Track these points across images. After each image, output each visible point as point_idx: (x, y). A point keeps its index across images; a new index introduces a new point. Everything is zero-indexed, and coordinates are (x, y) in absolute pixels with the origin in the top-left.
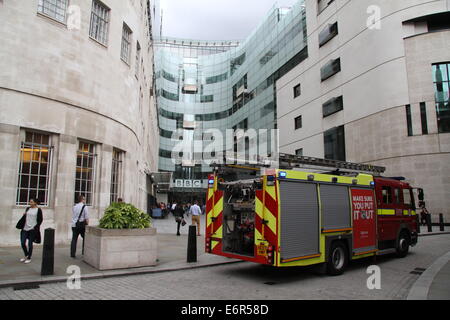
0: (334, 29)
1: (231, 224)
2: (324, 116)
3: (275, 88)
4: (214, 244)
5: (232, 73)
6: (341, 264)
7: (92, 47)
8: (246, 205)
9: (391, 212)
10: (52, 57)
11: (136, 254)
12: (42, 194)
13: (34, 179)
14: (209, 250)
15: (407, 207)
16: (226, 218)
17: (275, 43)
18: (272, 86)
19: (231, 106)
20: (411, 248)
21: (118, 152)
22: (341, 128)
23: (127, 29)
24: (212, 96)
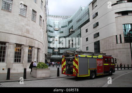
0: (97, 14)
1: (68, 67)
2: (94, 38)
3: (81, 30)
4: (64, 72)
5: (69, 25)
6: (94, 77)
7: (32, 22)
8: (71, 63)
9: (108, 64)
10: (22, 25)
11: (45, 74)
12: (20, 60)
13: (18, 56)
14: (62, 73)
15: (112, 63)
16: (66, 66)
17: (81, 17)
18: (80, 29)
19: (68, 34)
20: (113, 73)
21: (38, 49)
22: (99, 41)
23: (41, 17)
24: (63, 32)
